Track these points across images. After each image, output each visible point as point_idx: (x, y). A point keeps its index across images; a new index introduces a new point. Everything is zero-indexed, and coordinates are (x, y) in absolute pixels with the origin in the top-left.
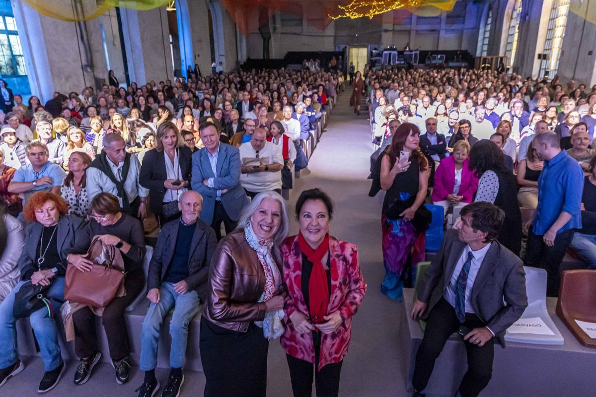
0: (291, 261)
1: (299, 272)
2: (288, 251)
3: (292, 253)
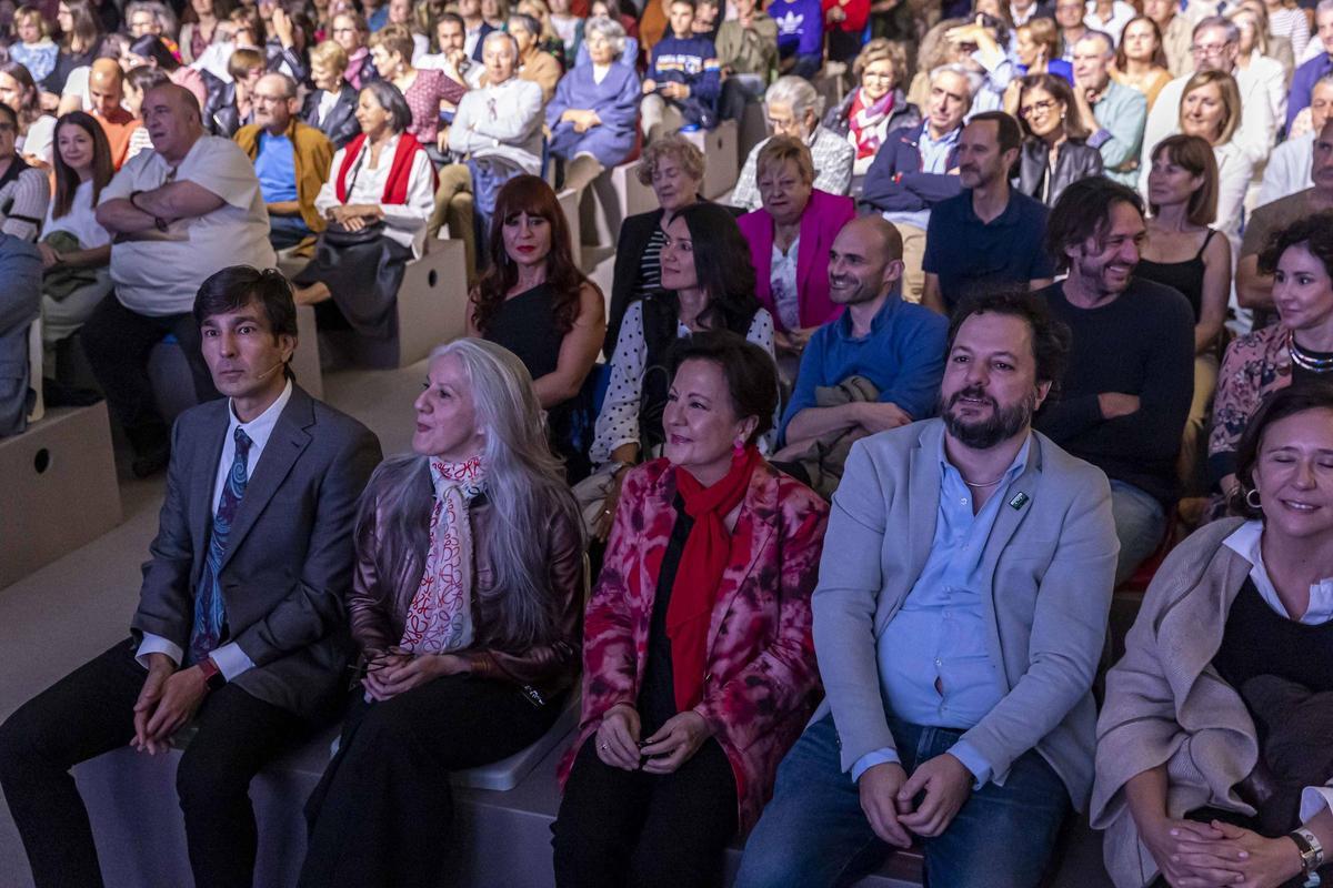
0: (649, 511)
1: (662, 540)
2: (649, 485)
3: (658, 492)
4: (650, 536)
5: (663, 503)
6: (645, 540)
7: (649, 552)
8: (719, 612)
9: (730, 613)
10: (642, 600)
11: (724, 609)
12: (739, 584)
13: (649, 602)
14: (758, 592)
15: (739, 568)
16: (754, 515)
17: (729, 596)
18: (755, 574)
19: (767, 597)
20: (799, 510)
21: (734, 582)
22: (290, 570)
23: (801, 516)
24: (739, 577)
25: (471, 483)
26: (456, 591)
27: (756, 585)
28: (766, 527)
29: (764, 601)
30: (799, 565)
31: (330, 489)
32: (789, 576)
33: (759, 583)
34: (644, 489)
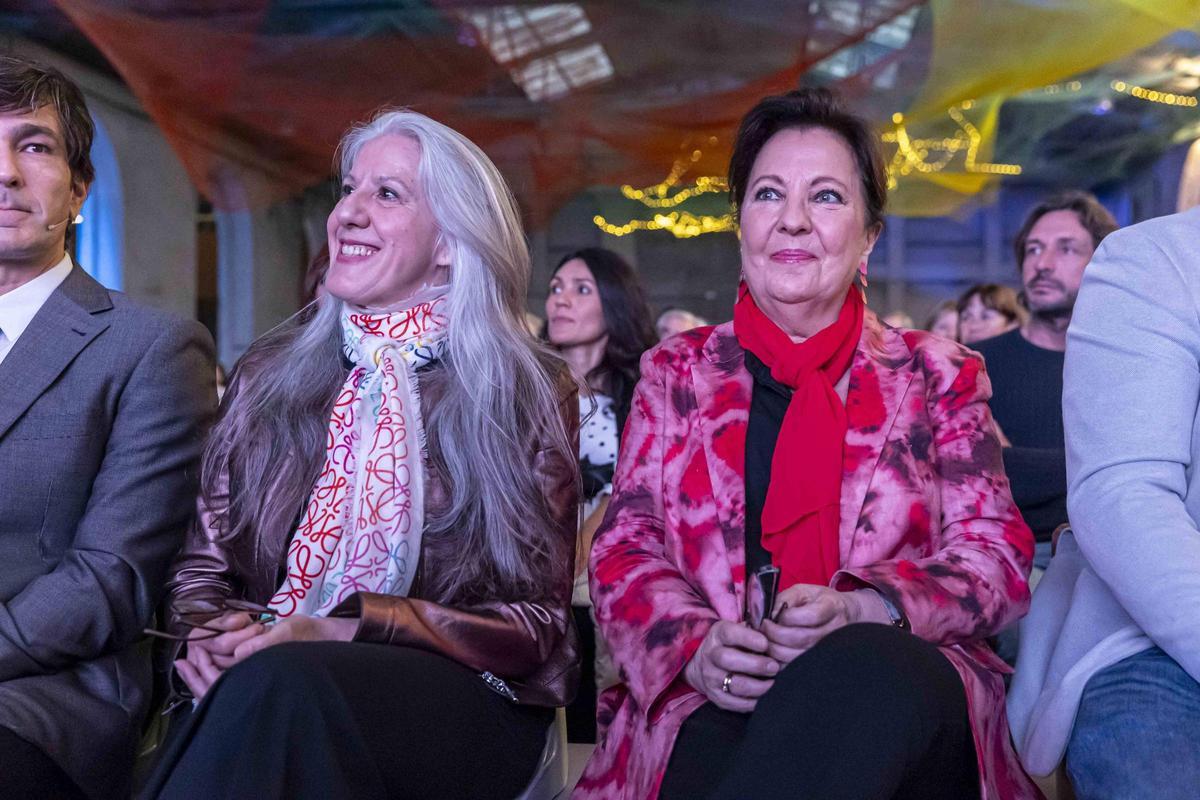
0: (700, 384)
2: (691, 352)
3: (709, 359)
4: (713, 414)
5: (722, 373)
6: (704, 420)
7: (716, 434)
8: (853, 496)
9: (871, 496)
10: (719, 505)
11: (860, 490)
12: (878, 450)
13: (735, 502)
14: (910, 461)
15: (873, 428)
16: (875, 364)
17: (863, 469)
18: (899, 434)
19: (924, 473)
20: (948, 354)
21: (869, 448)
22: (48, 543)
23: (955, 363)
24: (876, 441)
25: (415, 342)
26: (401, 499)
27: (904, 450)
28: (902, 377)
29: (922, 479)
30: (966, 426)
31: (137, 396)
32: (953, 444)
33: (909, 448)
34: (684, 358)
